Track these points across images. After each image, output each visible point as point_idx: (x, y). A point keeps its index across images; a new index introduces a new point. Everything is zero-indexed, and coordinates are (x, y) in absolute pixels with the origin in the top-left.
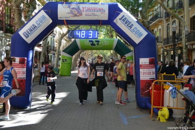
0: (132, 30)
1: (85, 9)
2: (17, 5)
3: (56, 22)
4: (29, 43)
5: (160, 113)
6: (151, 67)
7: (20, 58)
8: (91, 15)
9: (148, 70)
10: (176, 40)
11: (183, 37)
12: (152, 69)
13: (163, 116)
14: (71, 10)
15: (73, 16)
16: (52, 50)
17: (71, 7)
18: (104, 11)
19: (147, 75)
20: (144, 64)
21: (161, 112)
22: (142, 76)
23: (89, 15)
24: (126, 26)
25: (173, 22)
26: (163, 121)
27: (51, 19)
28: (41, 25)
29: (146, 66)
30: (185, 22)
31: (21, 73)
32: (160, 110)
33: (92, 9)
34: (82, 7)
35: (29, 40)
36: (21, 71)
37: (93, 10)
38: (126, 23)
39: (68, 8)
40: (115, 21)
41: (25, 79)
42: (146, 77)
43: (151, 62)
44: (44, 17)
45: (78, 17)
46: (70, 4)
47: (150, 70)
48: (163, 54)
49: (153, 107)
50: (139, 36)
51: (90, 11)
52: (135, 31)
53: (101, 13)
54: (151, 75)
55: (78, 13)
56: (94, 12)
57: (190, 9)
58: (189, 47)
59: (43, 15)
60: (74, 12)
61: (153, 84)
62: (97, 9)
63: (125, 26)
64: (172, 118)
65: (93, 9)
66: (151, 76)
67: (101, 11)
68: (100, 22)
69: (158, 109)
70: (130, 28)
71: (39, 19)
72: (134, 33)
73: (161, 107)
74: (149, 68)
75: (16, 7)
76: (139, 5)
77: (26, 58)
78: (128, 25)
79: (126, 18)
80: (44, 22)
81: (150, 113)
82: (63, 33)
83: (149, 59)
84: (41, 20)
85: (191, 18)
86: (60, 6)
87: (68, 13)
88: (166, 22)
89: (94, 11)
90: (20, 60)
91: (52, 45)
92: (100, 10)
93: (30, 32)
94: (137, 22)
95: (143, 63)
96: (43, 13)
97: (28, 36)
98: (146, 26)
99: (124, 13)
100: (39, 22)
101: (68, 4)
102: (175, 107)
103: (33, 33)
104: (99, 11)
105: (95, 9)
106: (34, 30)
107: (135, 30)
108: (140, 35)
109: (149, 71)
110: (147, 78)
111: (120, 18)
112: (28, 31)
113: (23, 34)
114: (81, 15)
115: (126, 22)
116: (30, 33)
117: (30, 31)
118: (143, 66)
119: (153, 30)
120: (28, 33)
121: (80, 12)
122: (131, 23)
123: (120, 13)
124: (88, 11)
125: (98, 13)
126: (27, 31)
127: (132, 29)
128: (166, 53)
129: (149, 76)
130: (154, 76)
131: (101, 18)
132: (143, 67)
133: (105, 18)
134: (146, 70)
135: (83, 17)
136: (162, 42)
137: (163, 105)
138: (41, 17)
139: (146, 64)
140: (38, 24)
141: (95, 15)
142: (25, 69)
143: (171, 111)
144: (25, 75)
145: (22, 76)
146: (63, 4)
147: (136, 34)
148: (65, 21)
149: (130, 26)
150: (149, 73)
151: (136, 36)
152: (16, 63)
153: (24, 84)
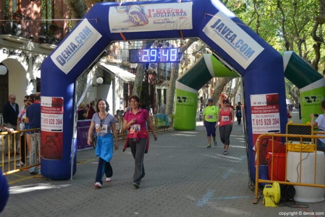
0: (234, 45)
1: (152, 13)
3: (109, 36)
4: (67, 74)
6: (270, 111)
7: (53, 98)
8: (163, 23)
9: (265, 116)
12: (272, 114)
13: (270, 196)
14: (130, 15)
15: (134, 26)
17: (131, 11)
18: (185, 14)
19: (264, 126)
20: (257, 105)
22: (255, 128)
23: (160, 23)
24: (224, 39)
27: (99, 32)
28: (83, 44)
29: (261, 108)
31: (55, 122)
32: (266, 186)
33: (164, 11)
34: (148, 10)
35: (66, 69)
36: (55, 119)
37: (166, 13)
38: (223, 33)
39: (125, 14)
40: (204, 30)
41: (62, 131)
42: (263, 128)
43: (270, 102)
44: (87, 30)
45: (144, 26)
46: (128, 6)
47: (269, 116)
49: (258, 180)
50: (247, 56)
51: (162, 16)
52: (239, 46)
53: (180, 18)
54: (272, 125)
55: (142, 20)
56: (167, 18)
59: (86, 27)
60: (135, 20)
61: (258, 140)
62: (173, 11)
63: (221, 38)
65: (166, 12)
66: (271, 128)
67: (180, 14)
68: (180, 33)
70: (232, 42)
71: (80, 34)
72: (238, 49)
73: (271, 181)
74: (267, 113)
77: (62, 98)
78: (226, 37)
79: (223, 24)
80: (88, 38)
83: (267, 96)
84: (84, 35)
86: (112, 10)
87: (126, 21)
89: (168, 16)
90: (52, 101)
92: (177, 12)
93: (66, 56)
95: (255, 103)
96: (86, 23)
97: (65, 62)
100: (80, 38)
101: (125, 6)
103: (73, 55)
104: (175, 14)
105: (169, 12)
106: (73, 51)
107: (239, 44)
108: (250, 53)
109: (266, 118)
110: (264, 130)
111: (213, 24)
112: (64, 53)
113: (57, 59)
114: (146, 22)
115: (224, 30)
117: (67, 54)
118: (255, 108)
121: (145, 19)
122: (232, 32)
123: (211, 17)
124: (158, 15)
125: (175, 19)
126: (62, 54)
127: (234, 42)
129: (268, 128)
130: (278, 127)
131: (180, 26)
132: (256, 110)
133: (188, 25)
134: (262, 116)
135: (151, 27)
138: (83, 30)
139: (262, 105)
140: (80, 43)
141: (170, 22)
142: (62, 115)
144: (62, 125)
145: (57, 127)
146: (118, 7)
147: (243, 51)
148: (122, 35)
149: (231, 37)
150: (268, 122)
151: (242, 55)
152: (48, 106)
153: (60, 140)
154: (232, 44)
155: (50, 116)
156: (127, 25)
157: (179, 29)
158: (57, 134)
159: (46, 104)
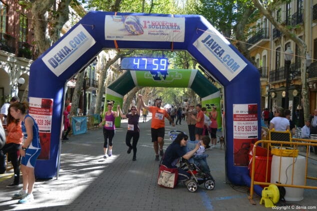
0: (222, 60)
1: (147, 25)
2: (39, 13)
3: (102, 44)
4: (58, 76)
5: (264, 193)
6: (251, 119)
7: (42, 100)
8: (158, 34)
9: (247, 123)
10: (291, 75)
11: (303, 70)
12: (252, 122)
13: (270, 198)
14: (127, 25)
15: (131, 35)
16: (91, 85)
17: (127, 20)
18: (179, 28)
19: (245, 132)
20: (240, 113)
21: (267, 191)
22: (236, 133)
23: (154, 34)
24: (213, 53)
25: (286, 45)
26: (269, 206)
27: (94, 38)
28: (77, 48)
29: (243, 116)
30: (306, 47)
31: (44, 122)
32: (265, 188)
33: (159, 23)
34: (144, 21)
35: (58, 71)
36: (44, 119)
37: (160, 26)
38: (213, 48)
39: (122, 22)
40: (195, 44)
41: (50, 132)
42: (243, 134)
43: (252, 111)
44: (82, 36)
45: (136, 36)
46: (124, 16)
47: (249, 123)
48: (269, 96)
49: (253, 183)
50: (233, 69)
51: (157, 28)
52: (226, 61)
53: (174, 31)
54: (252, 132)
55: (137, 30)
56: (162, 30)
57: (314, 24)
58: (311, 85)
59: (81, 33)
60: (131, 29)
61: (255, 146)
62: (167, 24)
63: (211, 53)
64: (284, 201)
65: (161, 24)
66: (251, 134)
67: (174, 27)
68: (171, 44)
69: (262, 187)
70: (220, 56)
71: (74, 39)
72: (226, 63)
73: (266, 183)
74: (248, 120)
75: (38, 17)
76: (233, 17)
77: (52, 100)
78: (215, 51)
79: (212, 40)
80: (83, 43)
81: (249, 192)
82: (110, 59)
83: (249, 105)
84: (79, 41)
85: (315, 40)
86: (108, 19)
87: (121, 30)
88: (275, 44)
89: (163, 28)
90: (42, 102)
91: (92, 78)
92: (172, 26)
93: (59, 58)
94: (230, 46)
95: (238, 112)
96: (81, 28)
97: (57, 65)
98: (243, 50)
99: (210, 31)
100: (75, 43)
101: (121, 16)
102: (289, 183)
103: (64, 60)
104: (170, 27)
105: (163, 25)
106: (66, 55)
107: (227, 59)
108: (236, 67)
110: (245, 136)
111: (203, 40)
112: (57, 56)
113: (49, 61)
114: (142, 33)
115: (213, 45)
116: (60, 60)
117: (60, 57)
118: (238, 116)
119: (254, 58)
120: (57, 60)
121: (140, 29)
122: (221, 48)
123: (203, 32)
124: (153, 27)
125: (168, 31)
126: (55, 57)
127: (222, 57)
128: (273, 95)
130: (255, 133)
131: (173, 39)
132: (239, 118)
133: (180, 38)
134: (244, 123)
135: (145, 37)
136: (267, 77)
137: (269, 181)
138: (78, 35)
139: (244, 113)
140: (74, 48)
141: (164, 34)
142: (51, 116)
143: (282, 190)
144: (50, 126)
145: (46, 127)
146: (114, 16)
147: (229, 65)
148: (115, 42)
149: (219, 53)
150: (248, 129)
151: (228, 68)
152: (37, 107)
153: (48, 140)
154: (220, 58)
155: (39, 117)
156: (123, 33)
157: (171, 41)
158: (45, 135)
159: (35, 105)
